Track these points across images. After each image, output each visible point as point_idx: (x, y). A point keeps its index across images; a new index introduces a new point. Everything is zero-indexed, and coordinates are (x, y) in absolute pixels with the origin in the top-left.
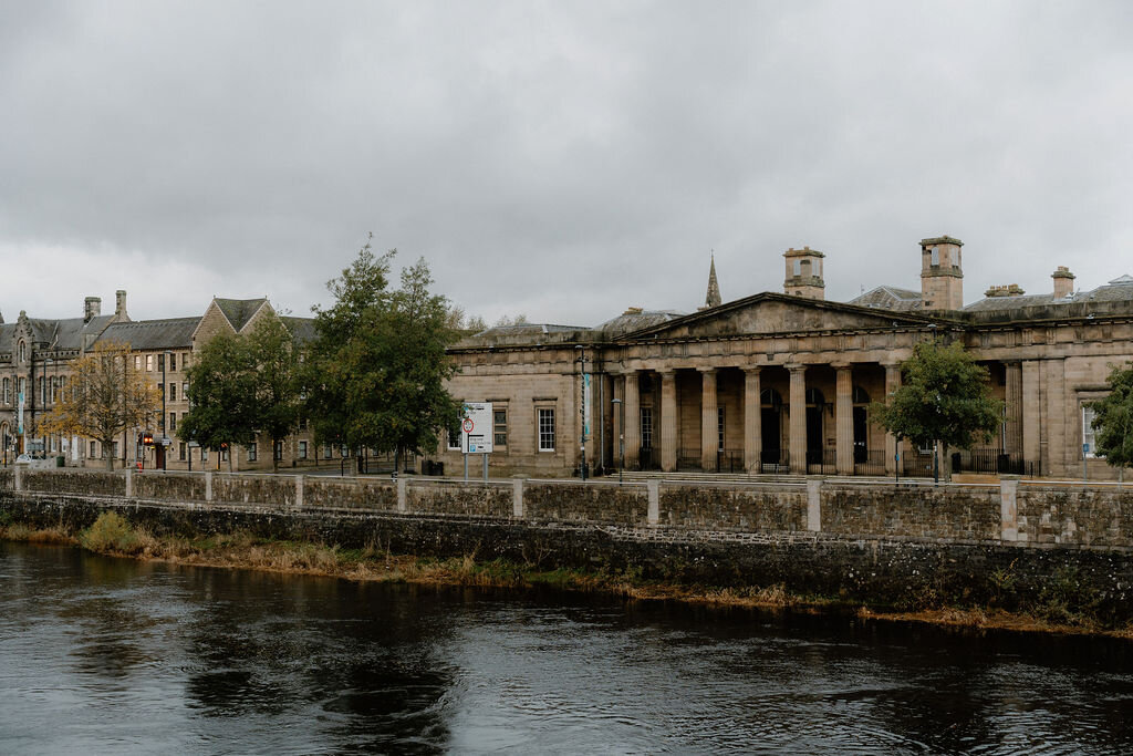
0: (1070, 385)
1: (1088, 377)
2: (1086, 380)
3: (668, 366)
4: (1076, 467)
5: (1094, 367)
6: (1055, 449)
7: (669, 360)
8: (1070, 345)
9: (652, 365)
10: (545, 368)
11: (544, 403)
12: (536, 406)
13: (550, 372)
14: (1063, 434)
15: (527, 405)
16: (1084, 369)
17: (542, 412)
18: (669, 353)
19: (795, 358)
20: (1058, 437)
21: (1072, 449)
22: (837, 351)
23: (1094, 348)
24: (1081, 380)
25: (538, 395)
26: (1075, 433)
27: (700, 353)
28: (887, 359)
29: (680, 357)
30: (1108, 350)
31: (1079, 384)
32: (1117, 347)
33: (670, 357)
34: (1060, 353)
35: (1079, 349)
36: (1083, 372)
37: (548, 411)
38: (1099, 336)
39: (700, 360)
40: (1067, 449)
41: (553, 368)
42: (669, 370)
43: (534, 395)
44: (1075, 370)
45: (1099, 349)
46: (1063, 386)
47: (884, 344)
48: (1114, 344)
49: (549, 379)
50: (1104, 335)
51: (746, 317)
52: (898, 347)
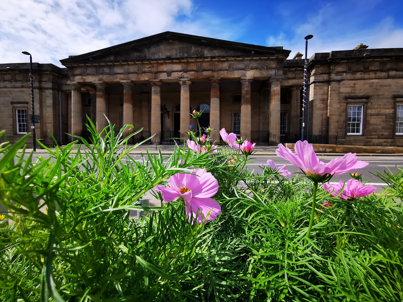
0: (343, 95)
1: (353, 91)
2: (351, 93)
3: (100, 80)
4: (344, 140)
5: (356, 86)
6: (333, 130)
7: (101, 76)
8: (344, 74)
9: (90, 79)
10: (19, 84)
11: (19, 105)
12: (13, 108)
13: (22, 87)
14: (338, 122)
15: (8, 107)
16: (351, 87)
17: (19, 111)
18: (101, 72)
19: (185, 75)
20: (335, 123)
21: (342, 130)
22: (213, 71)
23: (358, 75)
24: (349, 93)
25: (15, 101)
26: (344, 122)
27: (122, 72)
28: (245, 76)
29: (109, 74)
30: (366, 76)
31: (347, 95)
32: (372, 75)
33: (102, 74)
34: (339, 77)
35: (349, 76)
36: (350, 89)
37: (23, 111)
38: (362, 68)
39: (122, 76)
40: (339, 130)
41: (25, 84)
42: (101, 82)
43: (12, 101)
44: (346, 87)
45: (361, 76)
46: (339, 96)
47: (243, 67)
48: (370, 73)
49: (22, 91)
50: (364, 67)
51: (153, 50)
52: (252, 69)
